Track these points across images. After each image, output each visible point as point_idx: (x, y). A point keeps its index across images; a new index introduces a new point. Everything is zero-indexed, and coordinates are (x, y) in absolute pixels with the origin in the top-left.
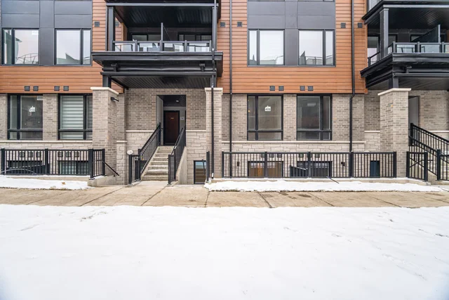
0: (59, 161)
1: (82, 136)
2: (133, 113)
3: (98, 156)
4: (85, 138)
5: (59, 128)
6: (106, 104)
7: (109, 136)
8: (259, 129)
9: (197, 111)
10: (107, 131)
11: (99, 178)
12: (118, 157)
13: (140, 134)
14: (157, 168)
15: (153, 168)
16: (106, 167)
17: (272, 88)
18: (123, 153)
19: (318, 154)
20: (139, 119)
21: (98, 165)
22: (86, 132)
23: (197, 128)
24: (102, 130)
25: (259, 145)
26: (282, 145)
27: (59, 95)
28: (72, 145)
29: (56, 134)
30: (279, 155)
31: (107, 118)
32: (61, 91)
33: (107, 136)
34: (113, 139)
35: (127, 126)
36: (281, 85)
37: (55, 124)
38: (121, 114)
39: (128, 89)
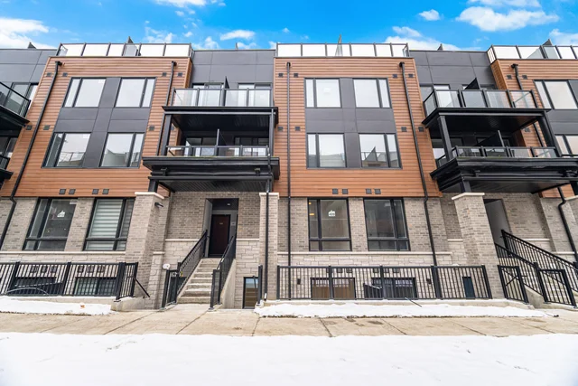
0: (77, 278)
1: (112, 246)
2: (176, 219)
3: (129, 271)
4: (115, 249)
5: (87, 235)
6: (149, 210)
7: (146, 247)
8: (323, 238)
9: (250, 217)
10: (144, 241)
11: (126, 300)
12: (152, 272)
13: (181, 244)
14: (198, 287)
15: (193, 287)
16: (137, 285)
17: (335, 191)
18: (158, 268)
19: (396, 269)
20: (183, 225)
21: (127, 284)
22: (118, 241)
23: (250, 236)
24: (140, 240)
25: (324, 257)
26: (351, 257)
27: (96, 199)
28: (97, 257)
29: (81, 244)
30: (349, 269)
31: (147, 225)
32: (100, 195)
33: (143, 247)
34: (150, 251)
35: (168, 234)
36: (345, 187)
37: (84, 232)
38: (163, 220)
39: (174, 191)
